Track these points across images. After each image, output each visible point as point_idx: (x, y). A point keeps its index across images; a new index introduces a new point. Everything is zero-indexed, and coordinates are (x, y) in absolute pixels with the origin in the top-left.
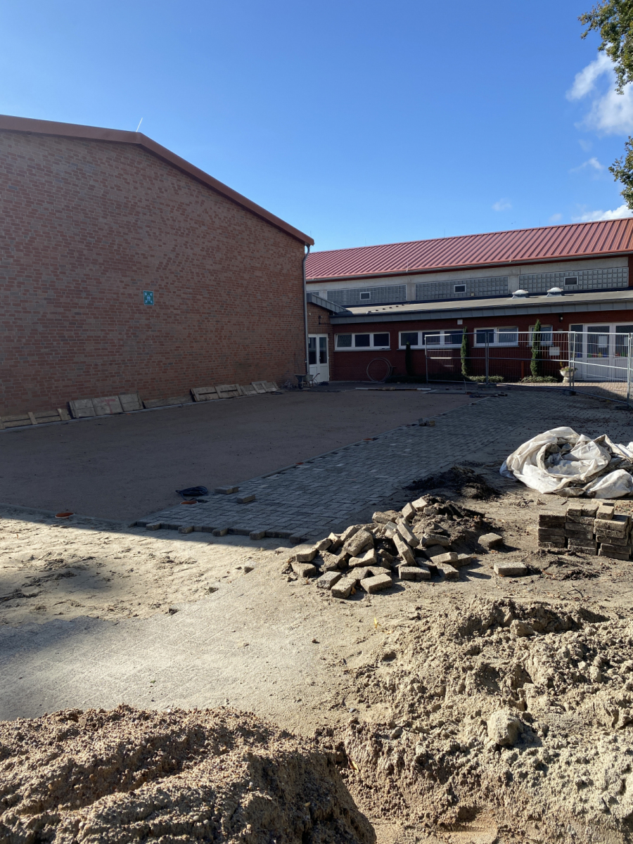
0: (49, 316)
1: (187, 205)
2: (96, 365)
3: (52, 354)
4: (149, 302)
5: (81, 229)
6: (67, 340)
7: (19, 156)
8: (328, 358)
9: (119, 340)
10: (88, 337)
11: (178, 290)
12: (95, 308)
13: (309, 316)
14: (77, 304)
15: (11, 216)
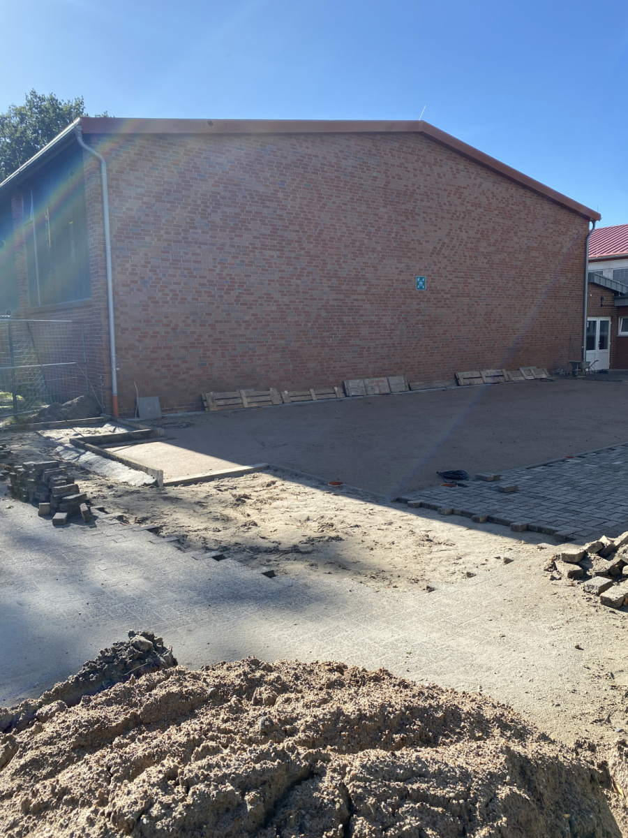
0: (331, 302)
1: (464, 188)
2: (369, 348)
3: (332, 337)
4: (421, 288)
5: (364, 219)
6: (345, 325)
7: (315, 156)
8: (609, 343)
9: (391, 324)
10: (363, 321)
11: (450, 274)
12: (371, 294)
13: (589, 297)
14: (356, 291)
15: (305, 212)
